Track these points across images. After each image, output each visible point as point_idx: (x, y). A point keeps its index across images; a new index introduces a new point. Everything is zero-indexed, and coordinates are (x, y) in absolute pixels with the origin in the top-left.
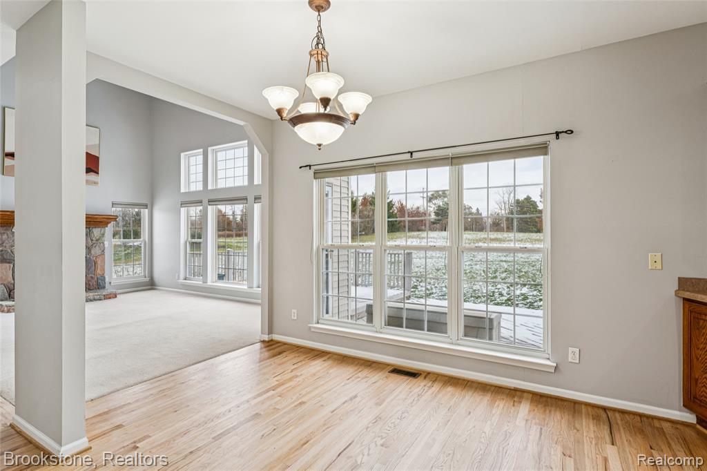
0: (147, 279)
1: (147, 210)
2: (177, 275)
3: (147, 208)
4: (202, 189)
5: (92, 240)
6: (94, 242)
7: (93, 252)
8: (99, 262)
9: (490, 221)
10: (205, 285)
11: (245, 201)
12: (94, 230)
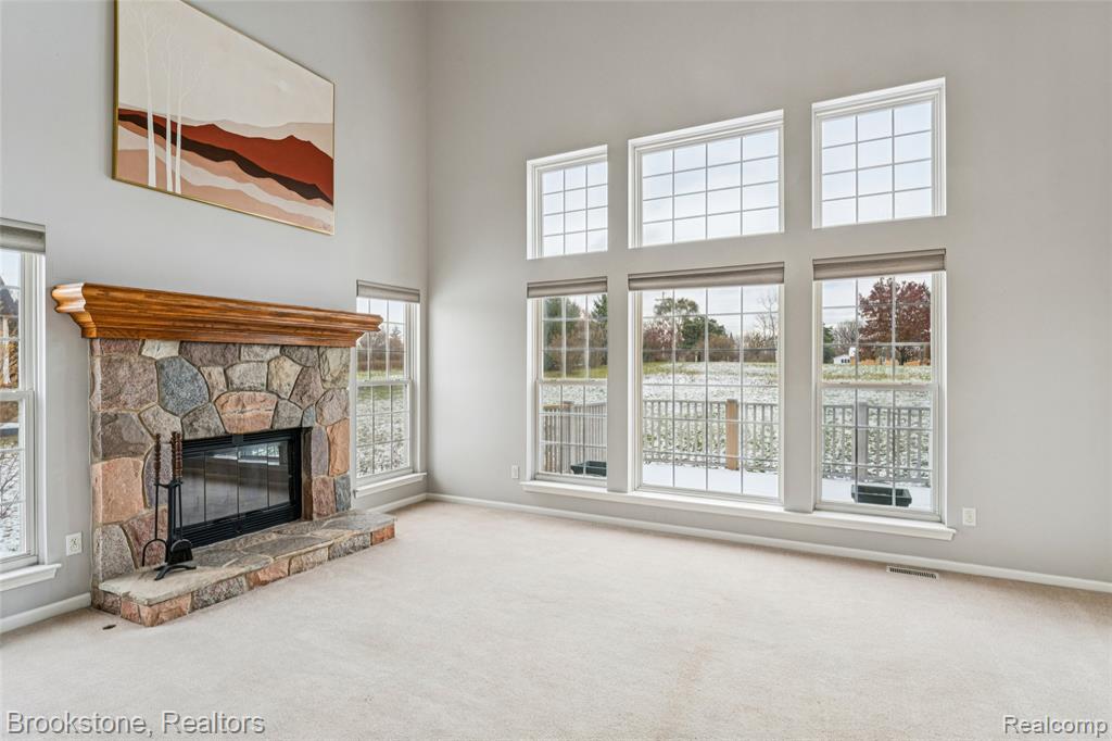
0: (419, 476)
1: (418, 305)
2: (515, 467)
3: (418, 301)
4: (606, 249)
5: (324, 381)
6: (328, 385)
7: (326, 413)
8: (339, 440)
9: (744, 345)
10: (616, 497)
11: (777, 276)
12: (329, 352)
